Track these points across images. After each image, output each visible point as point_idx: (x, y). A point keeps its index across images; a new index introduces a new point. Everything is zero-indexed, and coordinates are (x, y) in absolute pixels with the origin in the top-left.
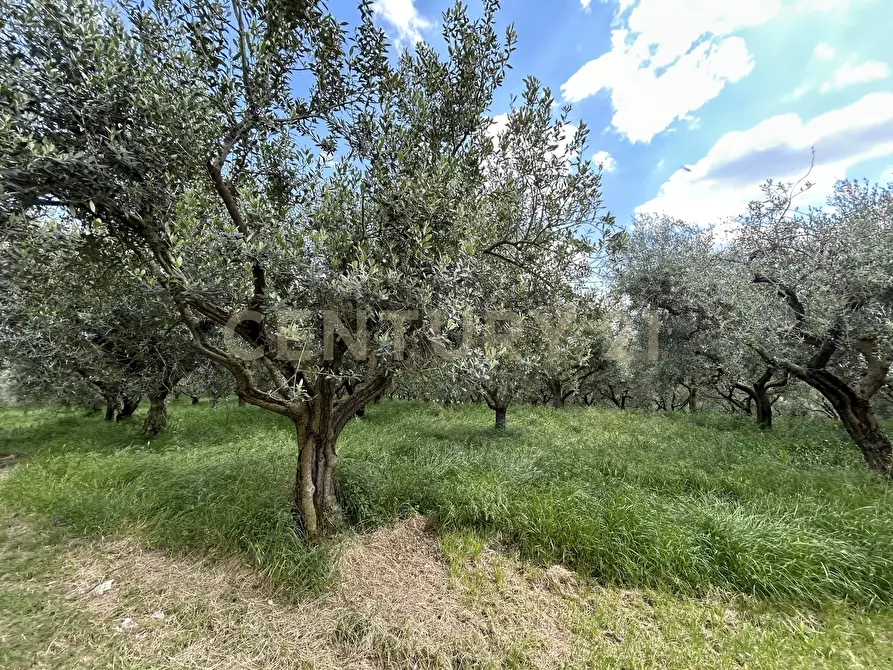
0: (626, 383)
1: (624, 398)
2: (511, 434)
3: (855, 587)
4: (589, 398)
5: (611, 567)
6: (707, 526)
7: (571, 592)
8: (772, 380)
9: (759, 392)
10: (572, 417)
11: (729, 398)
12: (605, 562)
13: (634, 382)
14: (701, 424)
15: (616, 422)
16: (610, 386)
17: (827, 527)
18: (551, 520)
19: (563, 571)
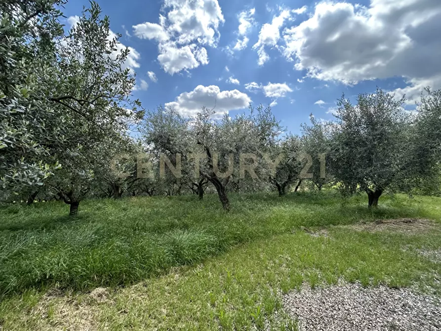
0: (152, 184)
1: (152, 191)
2: (81, 218)
3: (213, 250)
4: (136, 192)
5: (129, 276)
6: (173, 243)
7: (105, 299)
8: (204, 181)
9: (200, 186)
10: (122, 203)
11: (192, 189)
12: (126, 275)
13: (156, 183)
14: (181, 200)
15: (146, 203)
16: (146, 186)
17: (209, 232)
18: (97, 264)
19: (100, 290)
